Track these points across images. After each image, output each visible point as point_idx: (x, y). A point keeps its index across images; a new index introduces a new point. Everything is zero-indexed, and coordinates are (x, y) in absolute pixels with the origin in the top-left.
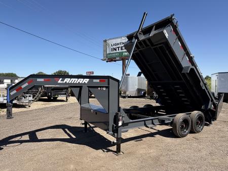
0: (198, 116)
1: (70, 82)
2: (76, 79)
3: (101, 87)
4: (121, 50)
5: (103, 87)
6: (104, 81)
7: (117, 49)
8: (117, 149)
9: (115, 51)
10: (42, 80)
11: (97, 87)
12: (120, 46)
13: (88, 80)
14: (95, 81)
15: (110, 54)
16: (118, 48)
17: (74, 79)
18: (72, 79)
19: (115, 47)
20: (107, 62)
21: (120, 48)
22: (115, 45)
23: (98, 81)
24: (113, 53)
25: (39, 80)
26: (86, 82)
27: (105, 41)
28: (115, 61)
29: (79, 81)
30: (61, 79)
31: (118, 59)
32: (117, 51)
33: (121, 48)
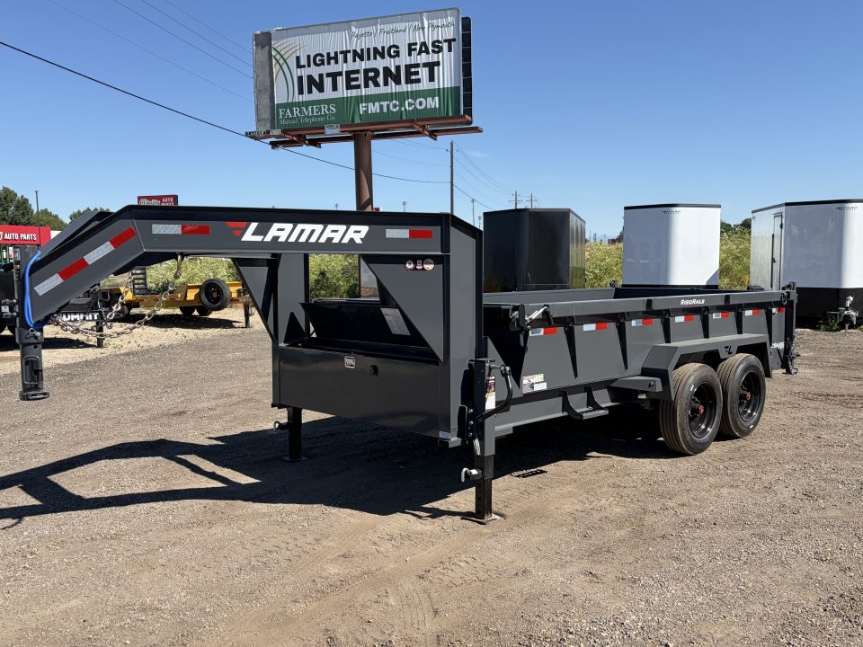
0: (745, 370)
1: (292, 239)
2: (319, 227)
3: (415, 259)
4: (349, 87)
5: (423, 258)
6: (428, 235)
7: (328, 82)
8: (478, 499)
9: (316, 95)
10: (174, 229)
11: (402, 260)
12: (343, 67)
13: (364, 229)
14: (393, 233)
15: (290, 106)
16: (334, 76)
17: (308, 227)
18: (300, 227)
19: (315, 72)
20: (274, 145)
21: (341, 81)
22: (318, 60)
23: (402, 233)
24: (307, 104)
25: (159, 229)
26: (358, 241)
27: (264, 41)
28: (315, 143)
29: (327, 234)
30: (254, 225)
31: (331, 131)
32: (328, 93)
33: (349, 80)
